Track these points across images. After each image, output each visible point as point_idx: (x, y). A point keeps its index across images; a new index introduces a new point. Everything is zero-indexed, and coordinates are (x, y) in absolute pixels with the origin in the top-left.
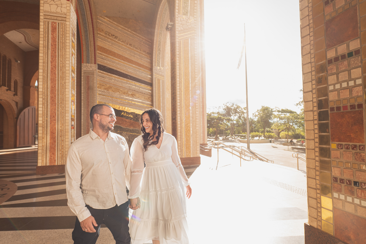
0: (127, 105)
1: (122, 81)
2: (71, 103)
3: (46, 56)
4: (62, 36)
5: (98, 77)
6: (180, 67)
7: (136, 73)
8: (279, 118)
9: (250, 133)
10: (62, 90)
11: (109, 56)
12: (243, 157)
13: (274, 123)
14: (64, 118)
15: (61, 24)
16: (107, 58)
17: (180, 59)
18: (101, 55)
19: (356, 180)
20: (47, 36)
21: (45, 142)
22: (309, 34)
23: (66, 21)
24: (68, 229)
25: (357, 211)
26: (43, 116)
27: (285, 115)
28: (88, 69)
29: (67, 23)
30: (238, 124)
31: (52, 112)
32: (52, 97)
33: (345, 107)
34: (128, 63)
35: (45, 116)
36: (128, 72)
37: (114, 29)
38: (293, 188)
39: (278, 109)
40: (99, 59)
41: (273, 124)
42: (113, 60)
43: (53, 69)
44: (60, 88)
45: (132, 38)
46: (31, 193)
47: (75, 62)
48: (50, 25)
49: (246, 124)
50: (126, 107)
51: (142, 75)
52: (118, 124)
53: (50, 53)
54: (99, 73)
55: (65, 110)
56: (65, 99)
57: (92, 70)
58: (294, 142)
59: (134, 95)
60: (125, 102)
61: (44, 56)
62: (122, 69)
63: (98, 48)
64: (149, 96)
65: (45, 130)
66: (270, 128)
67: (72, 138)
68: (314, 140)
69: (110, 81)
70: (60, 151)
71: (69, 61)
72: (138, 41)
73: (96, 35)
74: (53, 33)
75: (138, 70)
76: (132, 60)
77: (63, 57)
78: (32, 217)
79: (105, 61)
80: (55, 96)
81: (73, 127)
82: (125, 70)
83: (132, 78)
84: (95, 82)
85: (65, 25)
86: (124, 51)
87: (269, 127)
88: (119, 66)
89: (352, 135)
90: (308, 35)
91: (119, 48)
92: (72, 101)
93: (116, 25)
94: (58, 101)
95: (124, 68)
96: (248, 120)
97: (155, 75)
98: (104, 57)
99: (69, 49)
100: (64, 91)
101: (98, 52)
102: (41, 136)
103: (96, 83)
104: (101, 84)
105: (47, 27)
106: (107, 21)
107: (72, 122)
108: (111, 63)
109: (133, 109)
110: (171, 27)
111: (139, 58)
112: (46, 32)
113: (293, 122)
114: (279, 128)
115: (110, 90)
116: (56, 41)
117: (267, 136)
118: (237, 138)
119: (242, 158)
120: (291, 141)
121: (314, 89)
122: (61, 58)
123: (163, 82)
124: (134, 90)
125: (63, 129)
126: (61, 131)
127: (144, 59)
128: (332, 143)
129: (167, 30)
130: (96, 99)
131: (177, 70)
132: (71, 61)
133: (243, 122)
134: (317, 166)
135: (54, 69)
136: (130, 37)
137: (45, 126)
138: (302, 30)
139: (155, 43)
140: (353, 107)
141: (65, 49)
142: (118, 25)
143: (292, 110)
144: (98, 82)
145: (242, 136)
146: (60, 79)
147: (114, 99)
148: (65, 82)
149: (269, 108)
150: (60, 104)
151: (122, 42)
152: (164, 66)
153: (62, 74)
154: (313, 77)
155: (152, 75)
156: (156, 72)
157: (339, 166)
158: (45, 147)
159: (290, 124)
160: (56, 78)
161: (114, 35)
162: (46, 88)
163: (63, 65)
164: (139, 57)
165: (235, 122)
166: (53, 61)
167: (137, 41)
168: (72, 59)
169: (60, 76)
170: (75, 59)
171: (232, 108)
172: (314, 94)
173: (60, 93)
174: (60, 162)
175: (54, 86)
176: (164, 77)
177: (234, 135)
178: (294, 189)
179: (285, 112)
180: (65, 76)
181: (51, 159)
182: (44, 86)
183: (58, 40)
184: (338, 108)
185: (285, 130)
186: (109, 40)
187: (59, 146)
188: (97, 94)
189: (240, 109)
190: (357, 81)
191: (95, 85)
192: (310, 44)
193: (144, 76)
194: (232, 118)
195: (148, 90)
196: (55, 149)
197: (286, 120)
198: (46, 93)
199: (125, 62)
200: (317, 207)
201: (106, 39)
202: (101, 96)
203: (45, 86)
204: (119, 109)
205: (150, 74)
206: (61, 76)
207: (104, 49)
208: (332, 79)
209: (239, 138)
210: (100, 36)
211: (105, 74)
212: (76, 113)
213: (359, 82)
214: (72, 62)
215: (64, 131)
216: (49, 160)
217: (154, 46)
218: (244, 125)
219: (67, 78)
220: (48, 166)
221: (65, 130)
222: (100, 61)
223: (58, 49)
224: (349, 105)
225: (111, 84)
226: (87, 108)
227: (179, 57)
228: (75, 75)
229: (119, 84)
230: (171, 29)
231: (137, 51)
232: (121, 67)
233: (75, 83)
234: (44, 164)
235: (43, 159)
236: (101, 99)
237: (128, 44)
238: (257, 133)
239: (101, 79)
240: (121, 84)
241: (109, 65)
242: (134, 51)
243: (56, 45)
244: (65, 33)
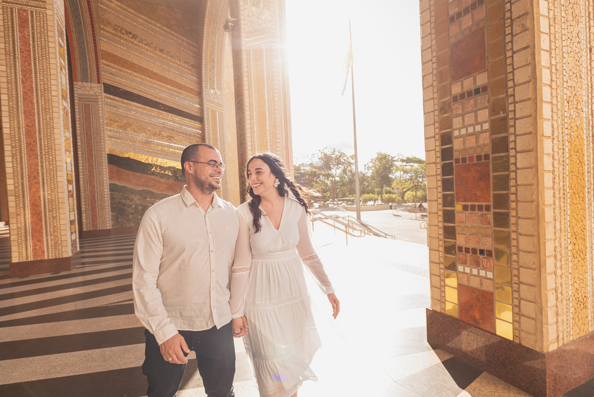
0: (160, 154)
1: (150, 113)
2: (66, 153)
3: (13, 70)
4: (41, 36)
5: (106, 106)
6: (250, 93)
7: (173, 99)
8: (403, 171)
9: (361, 195)
10: (47, 131)
11: (124, 69)
12: (351, 231)
13: (396, 178)
14: (54, 179)
15: (36, 14)
16: (120, 72)
17: (250, 80)
18: (108, 68)
19: (482, 248)
20: (10, 34)
21: (23, 221)
22: (432, 60)
23: (46, 9)
24: (93, 350)
25: (482, 284)
26: (14, 176)
27: (411, 166)
28: (86, 93)
29: (49, 12)
30: (342, 181)
31: (31, 169)
32: (28, 144)
33: (471, 158)
34: (158, 83)
35: (19, 176)
36: (160, 98)
37: (130, 21)
38: (417, 270)
39: (402, 158)
40: (106, 74)
41: (394, 180)
42: (130, 77)
43: (27, 93)
44: (43, 127)
45: (163, 38)
46: (10, 306)
47: (66, 82)
48: (15, 15)
49: (355, 182)
50: (159, 157)
51: (185, 103)
52: (147, 187)
53: (18, 64)
54: (106, 100)
55: (55, 166)
56: (53, 146)
57: (94, 94)
58: (425, 207)
59: (172, 137)
60: (157, 150)
61: (9, 71)
62: (148, 92)
63: (102, 55)
64: (198, 140)
65: (21, 201)
66: (390, 187)
67: (71, 213)
68: (437, 201)
69: (129, 113)
70: (51, 236)
71: (57, 80)
72: (175, 45)
73: (97, 31)
74: (22, 29)
75: (177, 94)
76: (166, 78)
77: (45, 73)
78: (26, 339)
79: (118, 78)
80: (34, 141)
81: (70, 195)
82: (154, 94)
83: (167, 109)
84: (101, 115)
85: (45, 15)
86: (150, 61)
87: (389, 185)
88: (142, 87)
89: (479, 193)
90: (430, 61)
91: (141, 56)
92: (66, 150)
93: (133, 14)
94: (41, 149)
95: (153, 91)
96: (357, 175)
97: (207, 104)
98: (114, 70)
99: (56, 58)
100: (51, 133)
101: (102, 61)
102: (15, 211)
103: (103, 116)
104: (113, 119)
105: (9, 18)
106: (116, 7)
107: (69, 185)
108: (129, 82)
109: (171, 162)
110: (233, 25)
111: (178, 74)
112: (8, 27)
113: (422, 177)
114: (403, 186)
115: (129, 129)
116: (30, 44)
117: (386, 199)
118: (341, 204)
119: (349, 234)
120: (421, 206)
121: (437, 134)
122: (41, 75)
123: (221, 115)
124: (172, 130)
125: (54, 198)
126: (51, 201)
127: (186, 76)
128: (457, 204)
129: (227, 30)
130: (104, 145)
131: (246, 97)
132: (59, 80)
133: (350, 179)
134: (440, 234)
135: (29, 94)
136: (160, 37)
137: (20, 194)
138: (423, 53)
139: (204, 49)
140: (479, 158)
141: (46, 58)
142: (138, 14)
143: (421, 159)
144: (107, 116)
145: (349, 200)
146: (42, 113)
147: (136, 145)
148: (51, 116)
149: (389, 156)
150: (45, 155)
151: (145, 45)
152: (222, 89)
153: (45, 104)
154: (436, 117)
155: (201, 103)
156: (209, 98)
157: (464, 233)
158: (23, 229)
159: (418, 180)
160: (34, 109)
161: (130, 33)
162: (16, 128)
163: (46, 87)
164: (177, 72)
165: (337, 179)
166: (26, 79)
167: (172, 44)
168: (61, 77)
169: (42, 107)
170: (65, 76)
171: (333, 156)
172: (437, 140)
173: (44, 137)
174: (52, 253)
175: (32, 125)
176: (222, 107)
177: (336, 200)
178: (419, 271)
179: (412, 162)
180: (51, 107)
181: (36, 249)
182: (12, 124)
183: (34, 41)
184: (464, 160)
185: (411, 190)
186: (122, 41)
187: (49, 227)
188: (106, 136)
189: (345, 158)
190: (484, 125)
191: (101, 120)
192: (432, 73)
193: (187, 104)
194: (333, 172)
195: (196, 129)
196: (42, 233)
197: (413, 174)
198: (17, 136)
199: (153, 81)
200: (441, 286)
201: (117, 38)
202: (113, 139)
203: (14, 125)
204: (147, 162)
205: (198, 102)
206: (44, 106)
207: (114, 56)
208: (457, 122)
209: (344, 204)
210: (105, 33)
211: (118, 101)
212: (73, 170)
213: (486, 126)
214: (61, 82)
215: (57, 202)
216: (33, 251)
217: (204, 55)
218: (352, 183)
219: (55, 109)
220: (31, 261)
221: (58, 200)
222: (107, 78)
223: (35, 59)
224: (475, 155)
225: (130, 118)
226: (88, 160)
227: (248, 77)
228: (68, 104)
229: (145, 118)
230: (234, 28)
231: (174, 63)
232: (147, 89)
233: (68, 119)
234: (24, 259)
235: (21, 251)
236: (113, 145)
237: (158, 49)
238: (371, 195)
239: (111, 111)
240: (147, 119)
241: (125, 86)
242: (168, 62)
243: (30, 51)
244: (46, 29)
